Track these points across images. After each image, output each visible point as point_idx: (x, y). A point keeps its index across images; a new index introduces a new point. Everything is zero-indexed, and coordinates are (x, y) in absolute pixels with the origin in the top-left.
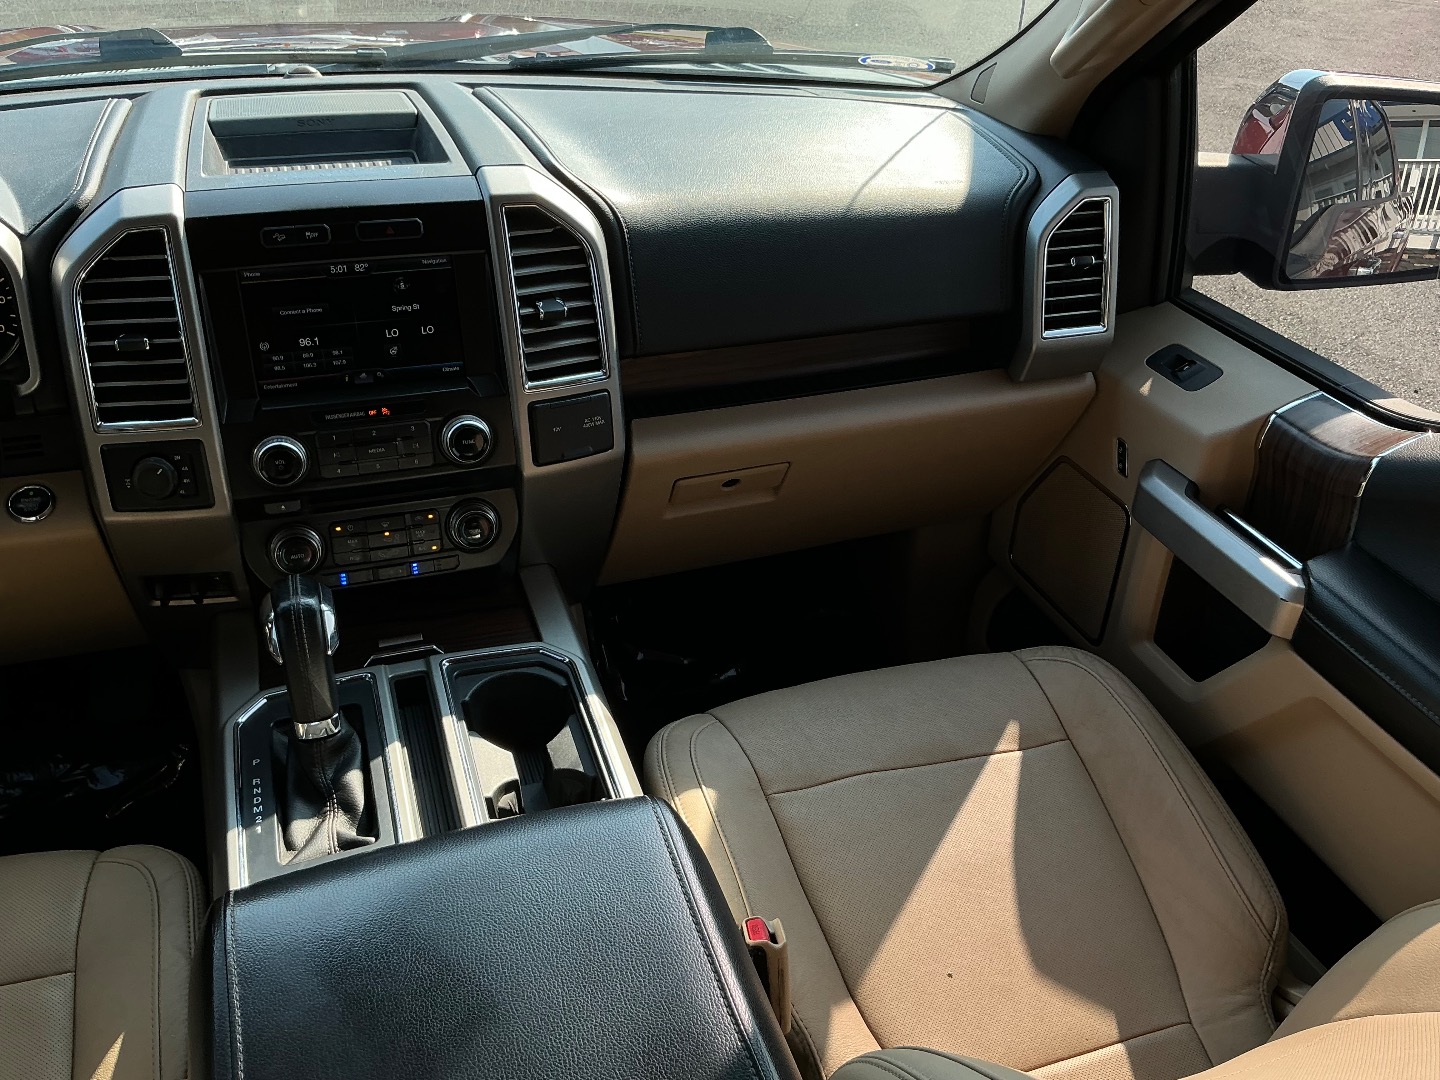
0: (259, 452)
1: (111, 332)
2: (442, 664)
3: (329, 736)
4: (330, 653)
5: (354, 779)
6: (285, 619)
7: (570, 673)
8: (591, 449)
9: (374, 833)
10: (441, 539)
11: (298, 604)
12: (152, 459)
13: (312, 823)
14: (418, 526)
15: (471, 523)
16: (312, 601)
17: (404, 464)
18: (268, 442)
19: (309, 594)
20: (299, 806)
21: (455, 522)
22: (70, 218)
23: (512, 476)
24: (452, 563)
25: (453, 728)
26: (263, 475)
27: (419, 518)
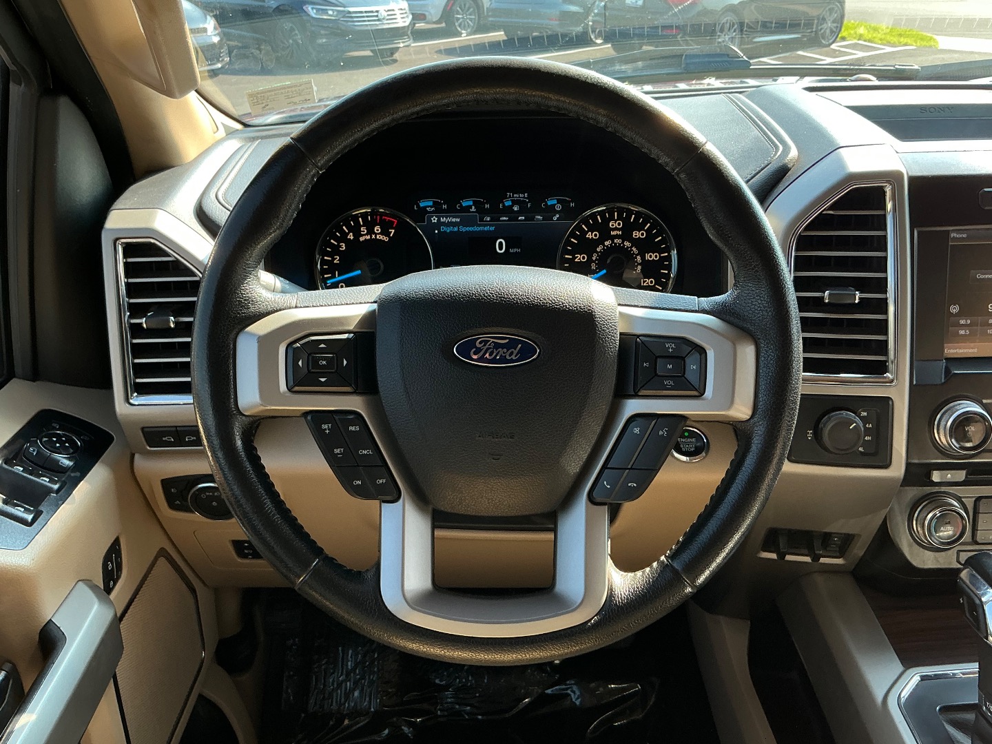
1: (820, 284)
12: (844, 413)
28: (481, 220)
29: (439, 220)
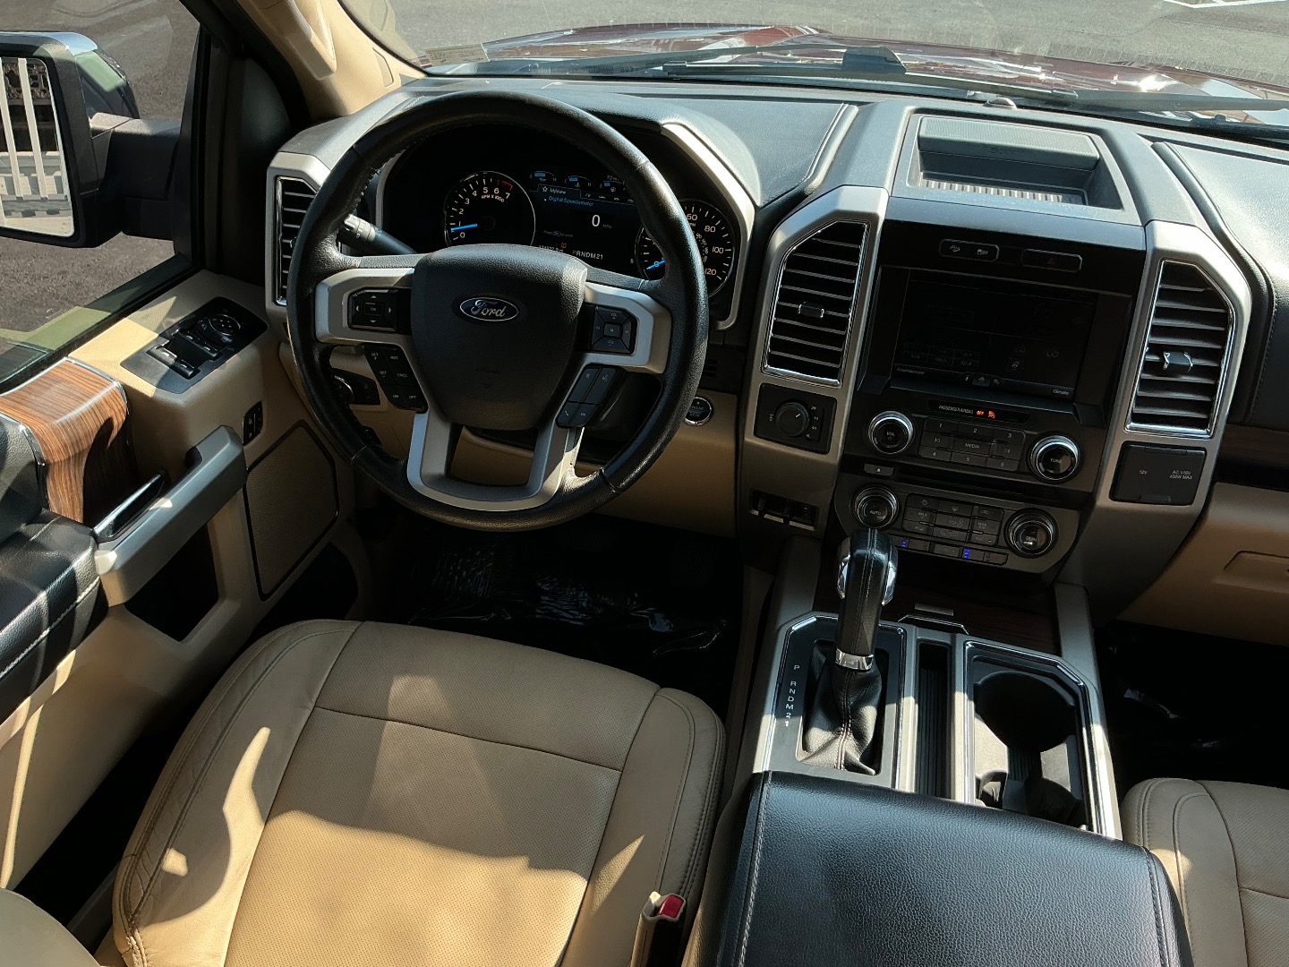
0: (877, 422)
1: (797, 298)
2: (965, 645)
3: (859, 671)
4: (883, 603)
5: (870, 713)
6: (857, 563)
7: (1080, 695)
8: (1170, 500)
9: (876, 766)
10: (998, 536)
11: (872, 555)
12: (796, 404)
13: (827, 735)
14: (983, 519)
15: (1030, 531)
16: (883, 557)
17: (992, 463)
18: (888, 415)
19: (884, 549)
20: (820, 717)
21: (1016, 525)
22: (796, 200)
23: (1085, 503)
24: (1001, 559)
25: (963, 705)
26: (874, 441)
27: (985, 512)
28: (583, 196)
29: (549, 189)
